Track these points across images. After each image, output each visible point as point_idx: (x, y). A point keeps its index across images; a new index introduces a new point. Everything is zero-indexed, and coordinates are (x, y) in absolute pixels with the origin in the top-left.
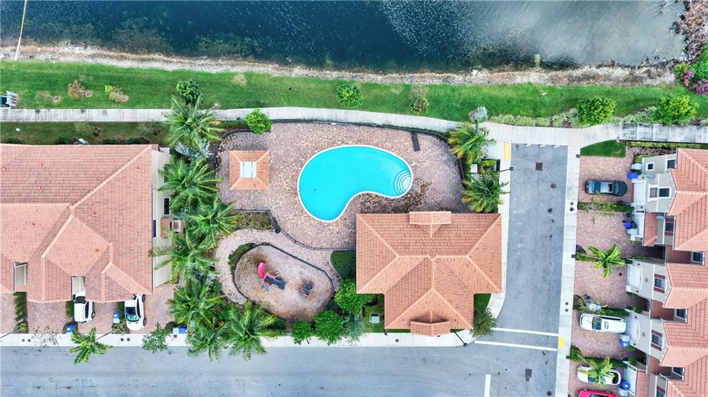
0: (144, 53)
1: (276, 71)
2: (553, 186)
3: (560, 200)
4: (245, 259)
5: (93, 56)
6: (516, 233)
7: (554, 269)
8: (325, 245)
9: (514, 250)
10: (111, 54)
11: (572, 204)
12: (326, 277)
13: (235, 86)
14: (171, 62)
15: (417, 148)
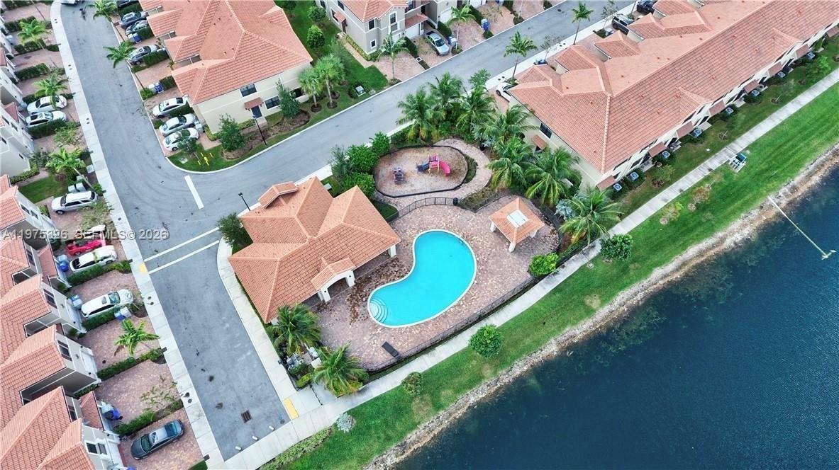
0: (689, 271)
1: (571, 333)
2: (220, 406)
3: (206, 395)
4: (464, 169)
5: (722, 240)
6: (238, 335)
7: (180, 326)
8: (409, 216)
9: (231, 317)
10: (712, 252)
11: (190, 401)
12: (390, 194)
13: (592, 292)
14: (662, 278)
15: (387, 346)
